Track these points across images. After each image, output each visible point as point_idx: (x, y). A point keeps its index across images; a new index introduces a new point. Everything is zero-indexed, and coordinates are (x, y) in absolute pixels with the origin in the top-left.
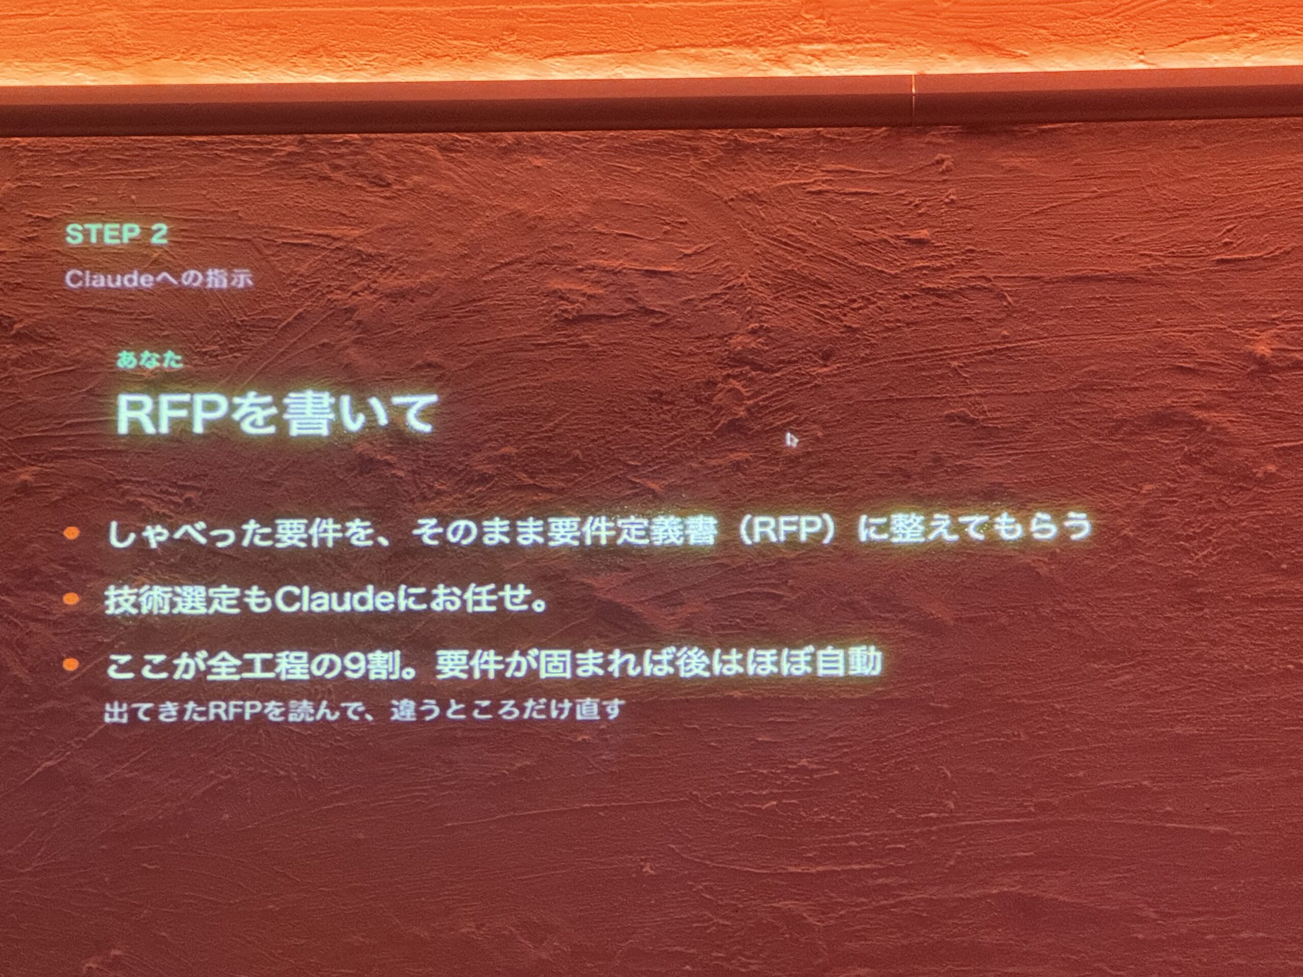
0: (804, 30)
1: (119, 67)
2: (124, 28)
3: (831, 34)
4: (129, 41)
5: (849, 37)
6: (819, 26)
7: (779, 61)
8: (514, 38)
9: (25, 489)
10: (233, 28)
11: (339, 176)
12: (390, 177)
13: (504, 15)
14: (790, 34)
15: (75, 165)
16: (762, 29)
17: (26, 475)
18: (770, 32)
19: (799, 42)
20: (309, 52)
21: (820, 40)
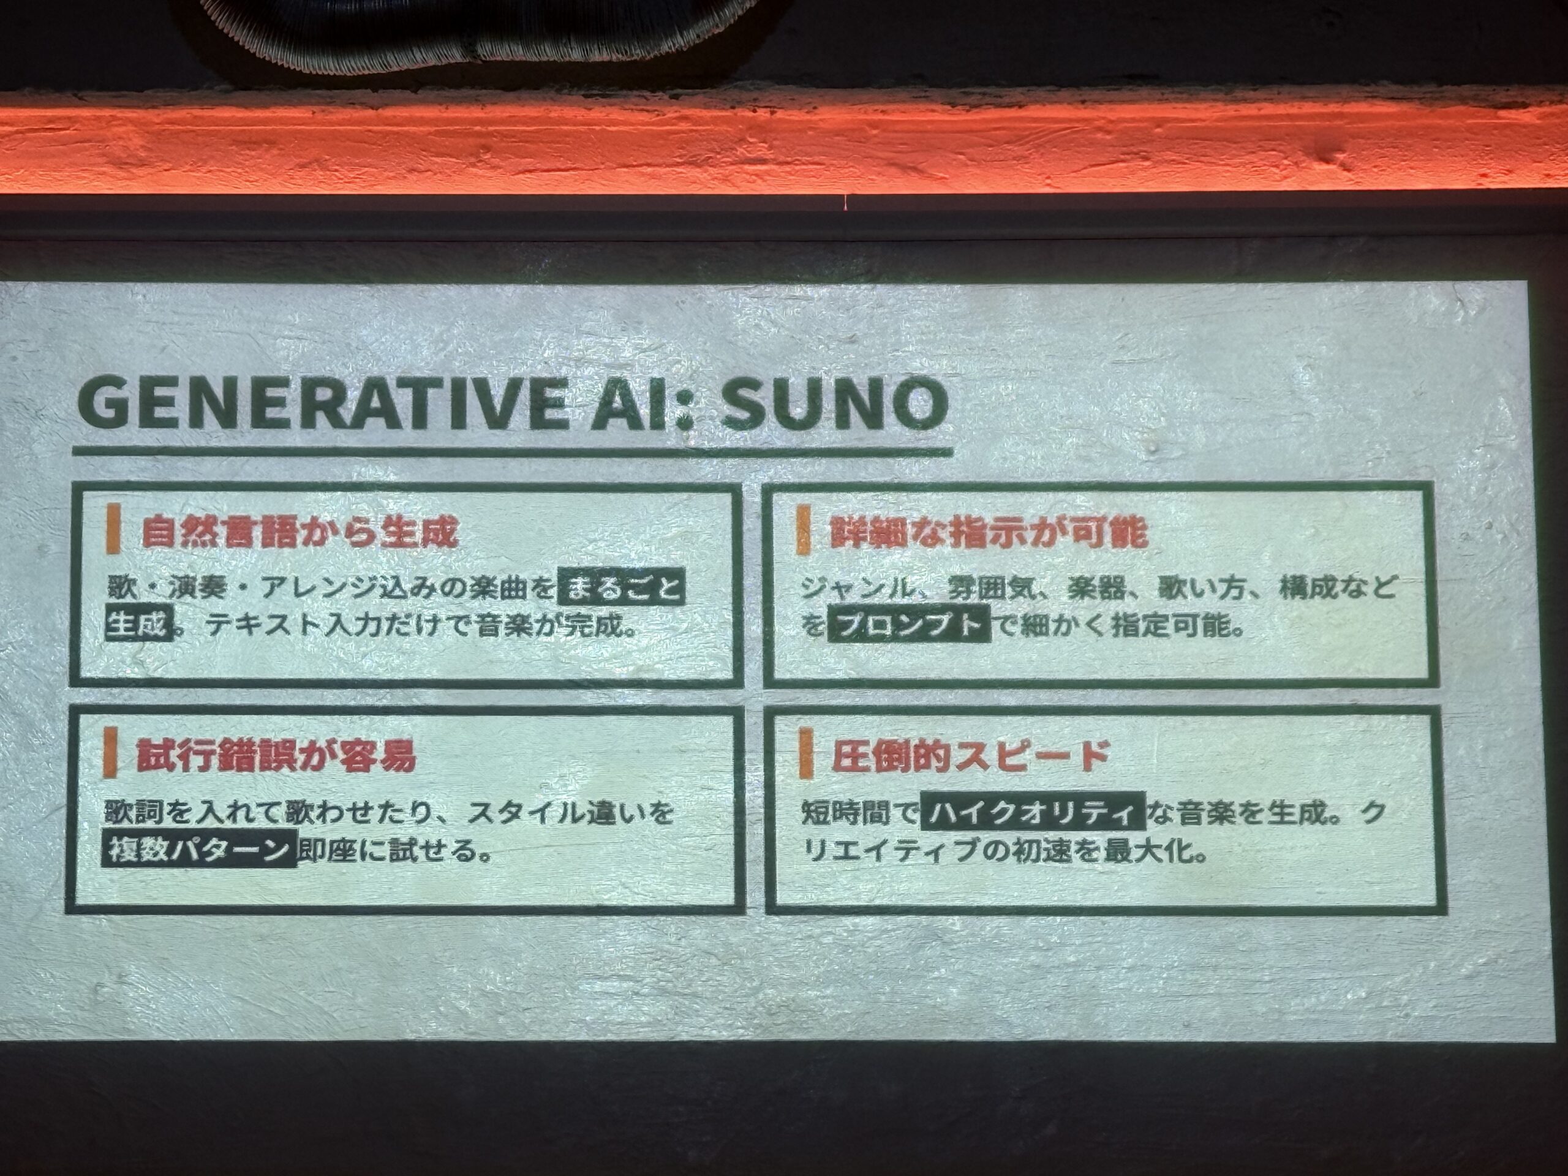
0: (749, 152)
1: (133, 177)
2: (138, 141)
3: (772, 156)
4: (143, 154)
5: (789, 159)
6: (762, 150)
7: (725, 180)
8: (488, 156)
10: (236, 142)
13: (479, 134)
14: (737, 156)
16: (712, 151)
18: (719, 153)
19: (743, 163)
20: (302, 166)
21: (763, 161)
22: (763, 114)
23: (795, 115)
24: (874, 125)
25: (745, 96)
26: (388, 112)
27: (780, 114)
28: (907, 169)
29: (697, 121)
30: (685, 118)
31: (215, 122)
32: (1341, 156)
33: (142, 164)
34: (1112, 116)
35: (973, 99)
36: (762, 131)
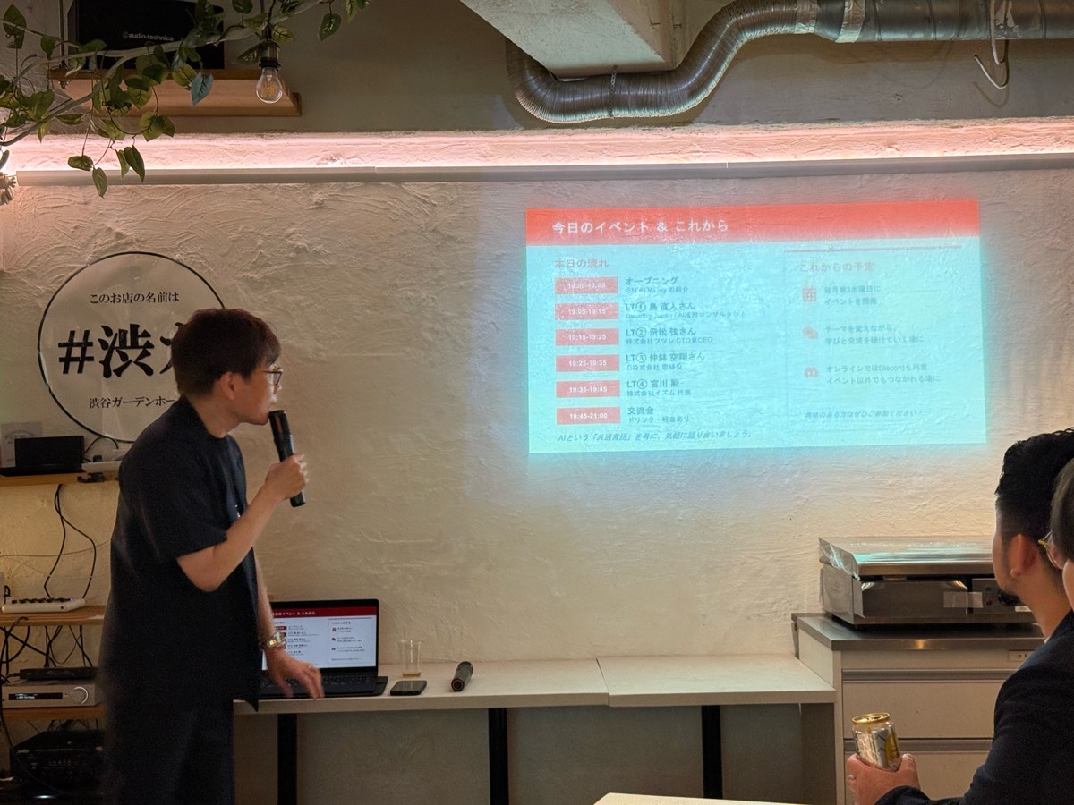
1: (488, 160)
2: (489, 148)
3: (702, 150)
4: (491, 153)
5: (707, 151)
6: (698, 148)
7: (686, 158)
9: (461, 287)
10: (522, 148)
11: (554, 193)
12: (569, 194)
13: (603, 144)
14: (690, 150)
15: (475, 190)
16: (681, 149)
17: (462, 283)
19: (692, 153)
20: (544, 156)
21: (698, 152)
22: (700, 135)
23: (711, 136)
24: (736, 139)
25: (697, 129)
26: (573, 137)
27: (706, 135)
28: (747, 153)
29: (677, 138)
30: (672, 137)
31: (517, 141)
32: (896, 146)
33: (491, 156)
34: (818, 134)
35: (773, 129)
36: (698, 141)
